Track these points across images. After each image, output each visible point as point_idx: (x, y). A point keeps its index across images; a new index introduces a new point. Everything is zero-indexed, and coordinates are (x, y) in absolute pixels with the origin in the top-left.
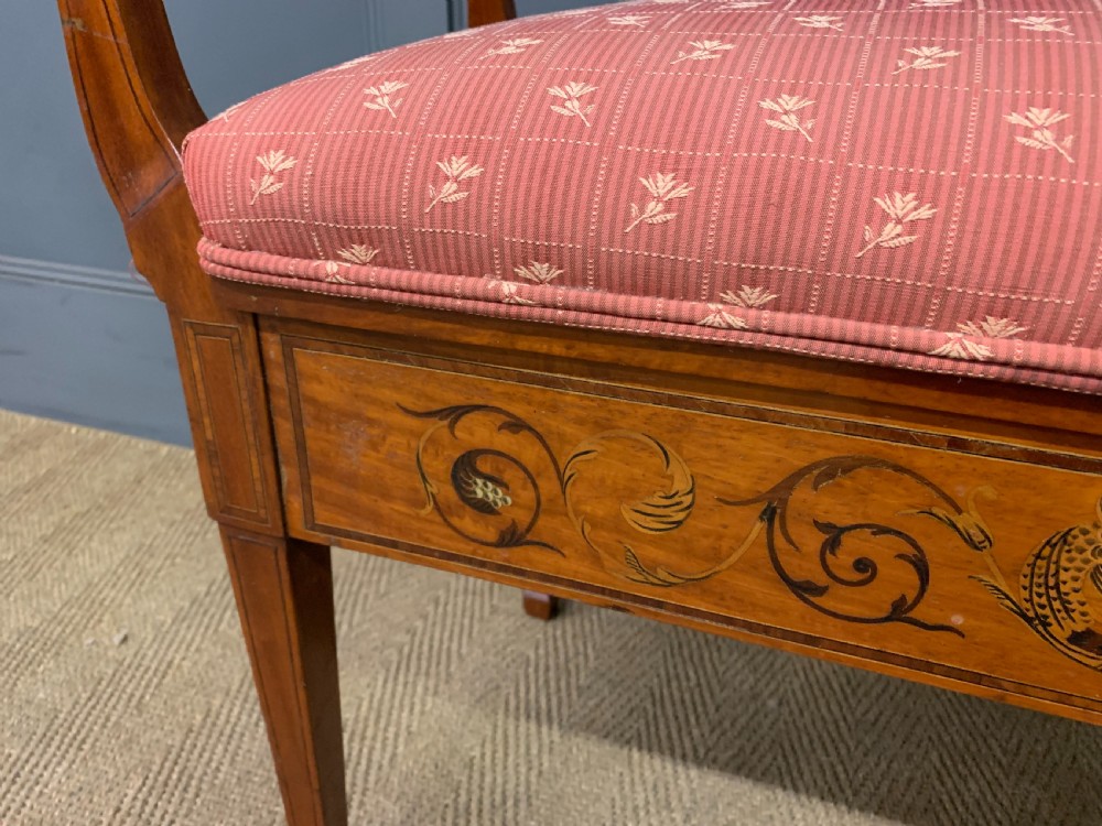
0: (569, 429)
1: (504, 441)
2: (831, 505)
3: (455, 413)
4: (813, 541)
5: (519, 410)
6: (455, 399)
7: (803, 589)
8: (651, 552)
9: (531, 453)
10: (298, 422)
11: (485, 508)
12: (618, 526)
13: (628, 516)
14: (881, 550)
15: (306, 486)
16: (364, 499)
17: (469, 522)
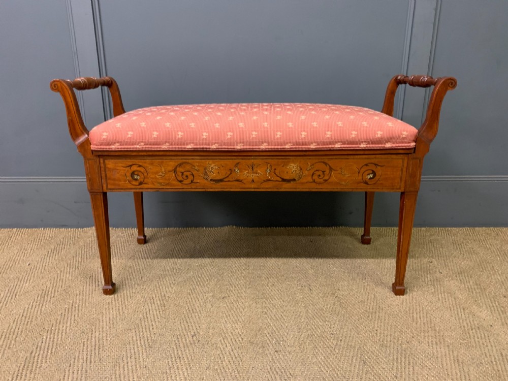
0: (148, 165)
1: (138, 169)
2: (180, 169)
3: (130, 166)
4: (180, 174)
5: (140, 164)
6: (130, 164)
7: (181, 181)
8: (161, 181)
9: (142, 169)
10: (105, 172)
11: (136, 180)
12: (156, 178)
13: (157, 176)
14: (188, 174)
15: (107, 182)
16: (117, 182)
17: (134, 183)
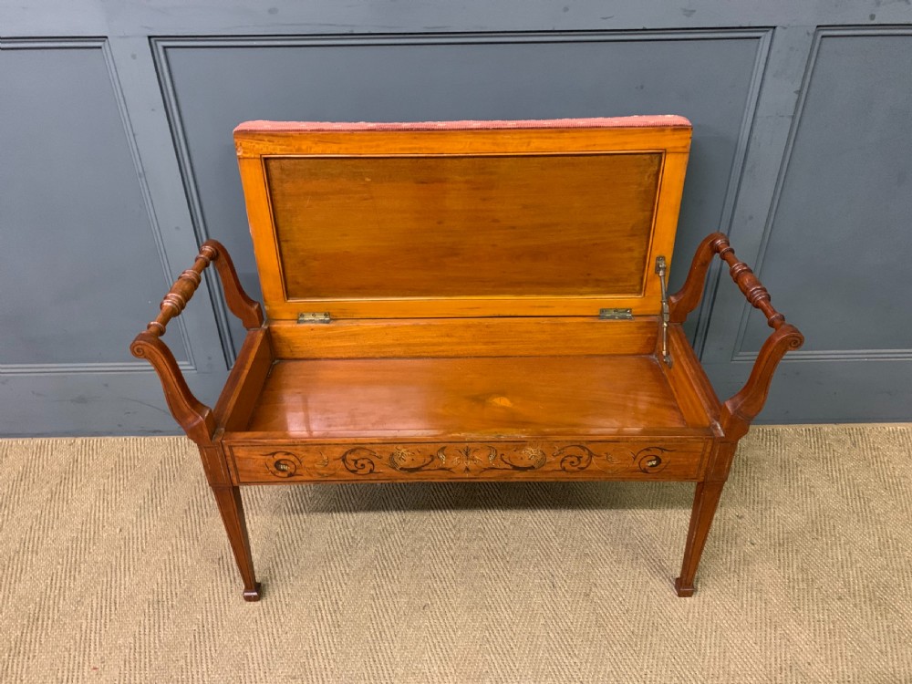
0: (301, 453)
1: (286, 457)
2: (354, 457)
3: (273, 454)
4: (353, 463)
5: (289, 451)
6: (273, 451)
7: (353, 471)
8: (321, 472)
9: (292, 458)
10: (234, 461)
11: (283, 471)
12: (314, 468)
13: (316, 466)
14: (365, 462)
15: (237, 475)
16: (253, 474)
17: (280, 474)
